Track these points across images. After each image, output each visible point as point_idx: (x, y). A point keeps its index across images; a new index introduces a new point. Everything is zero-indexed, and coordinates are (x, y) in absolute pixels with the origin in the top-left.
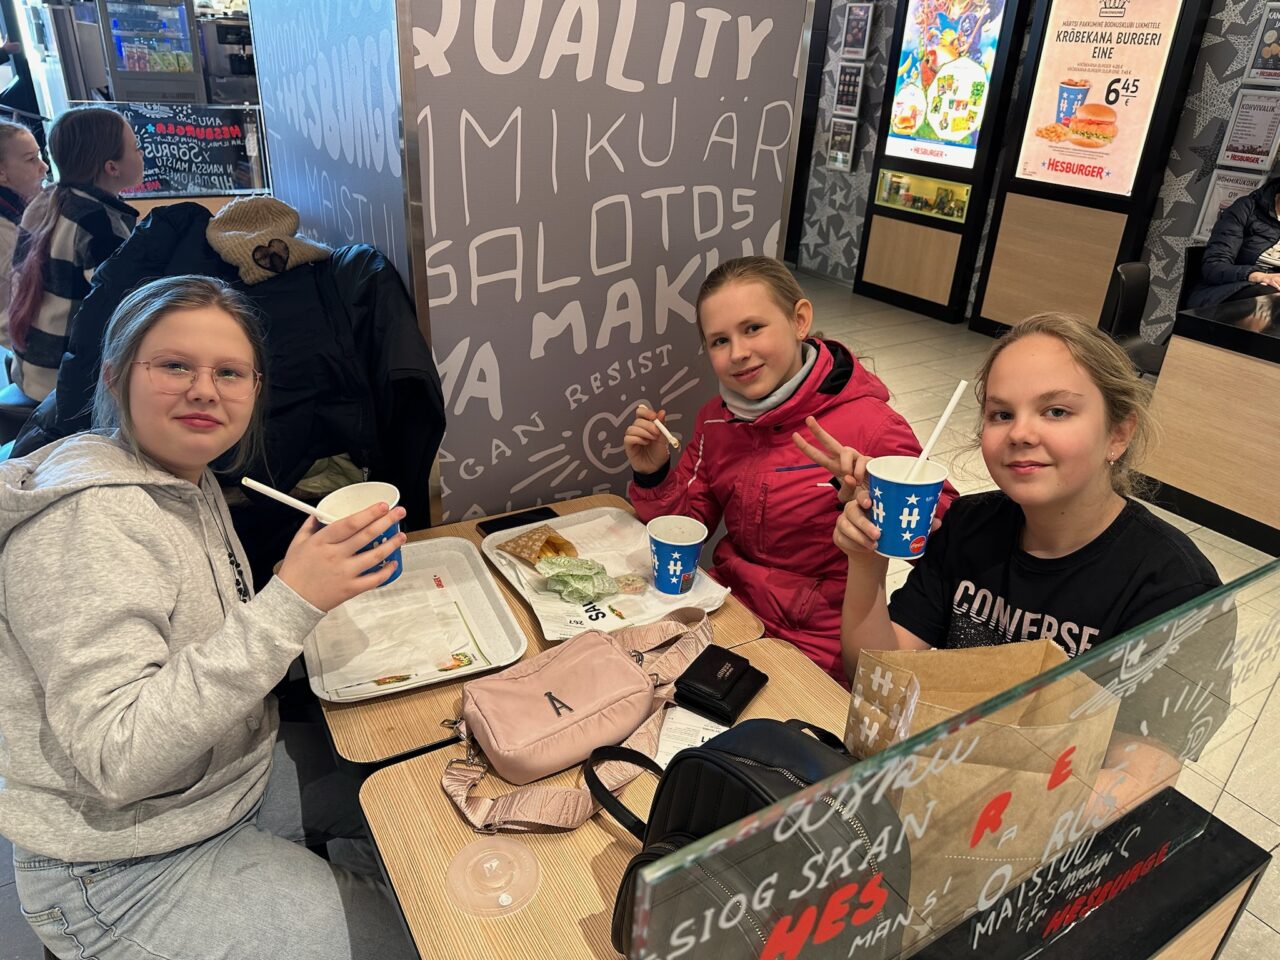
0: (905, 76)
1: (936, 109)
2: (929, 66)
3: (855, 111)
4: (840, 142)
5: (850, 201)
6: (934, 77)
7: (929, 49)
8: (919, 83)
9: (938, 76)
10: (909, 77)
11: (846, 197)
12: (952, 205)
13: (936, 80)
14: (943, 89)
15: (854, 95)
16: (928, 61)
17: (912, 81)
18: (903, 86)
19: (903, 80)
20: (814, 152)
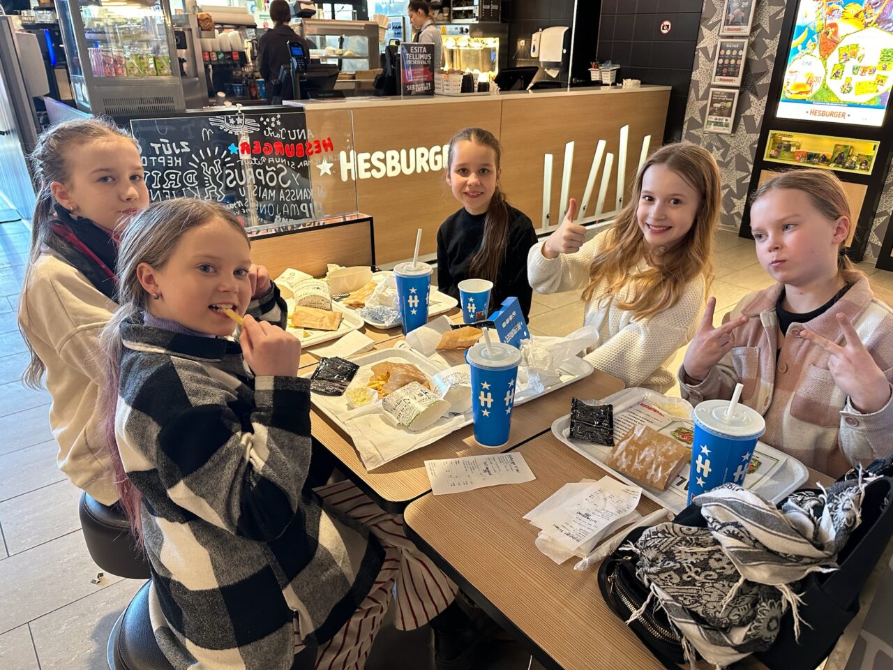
0: (800, 47)
1: (836, 75)
2: (828, 37)
3: (737, 81)
4: (720, 109)
5: (727, 159)
6: (835, 47)
7: (829, 22)
8: (817, 52)
9: (839, 46)
10: (804, 48)
11: (724, 155)
12: (854, 159)
13: (837, 49)
14: (846, 57)
15: (736, 67)
16: (827, 33)
17: (808, 51)
18: (797, 56)
19: (797, 51)
20: (686, 118)
